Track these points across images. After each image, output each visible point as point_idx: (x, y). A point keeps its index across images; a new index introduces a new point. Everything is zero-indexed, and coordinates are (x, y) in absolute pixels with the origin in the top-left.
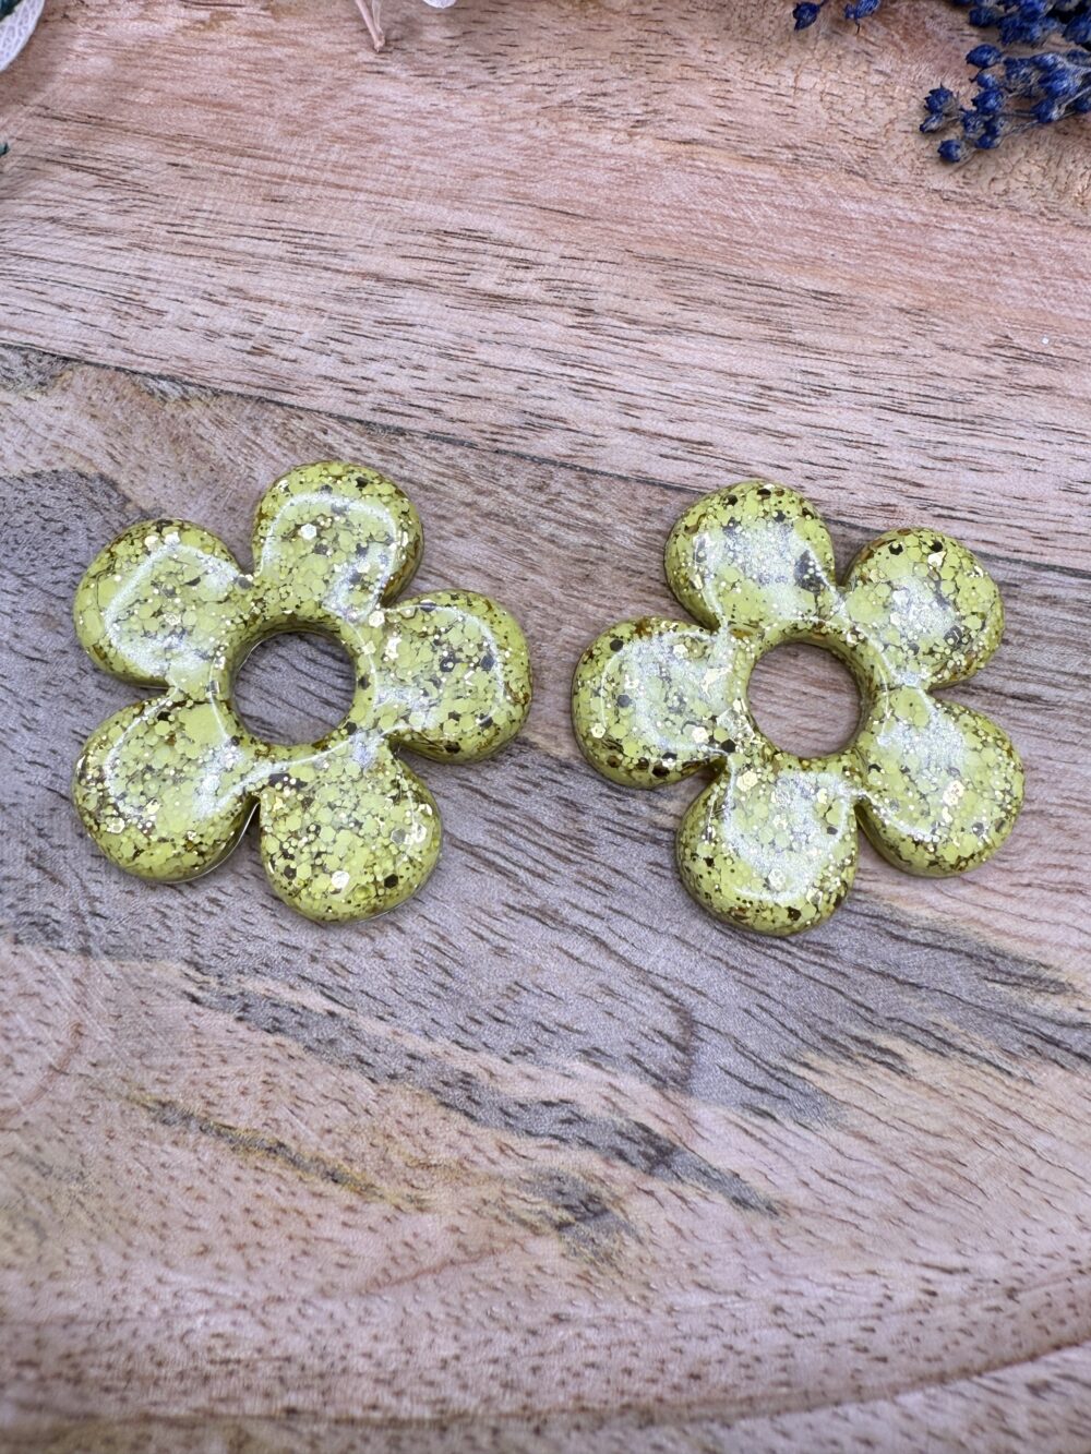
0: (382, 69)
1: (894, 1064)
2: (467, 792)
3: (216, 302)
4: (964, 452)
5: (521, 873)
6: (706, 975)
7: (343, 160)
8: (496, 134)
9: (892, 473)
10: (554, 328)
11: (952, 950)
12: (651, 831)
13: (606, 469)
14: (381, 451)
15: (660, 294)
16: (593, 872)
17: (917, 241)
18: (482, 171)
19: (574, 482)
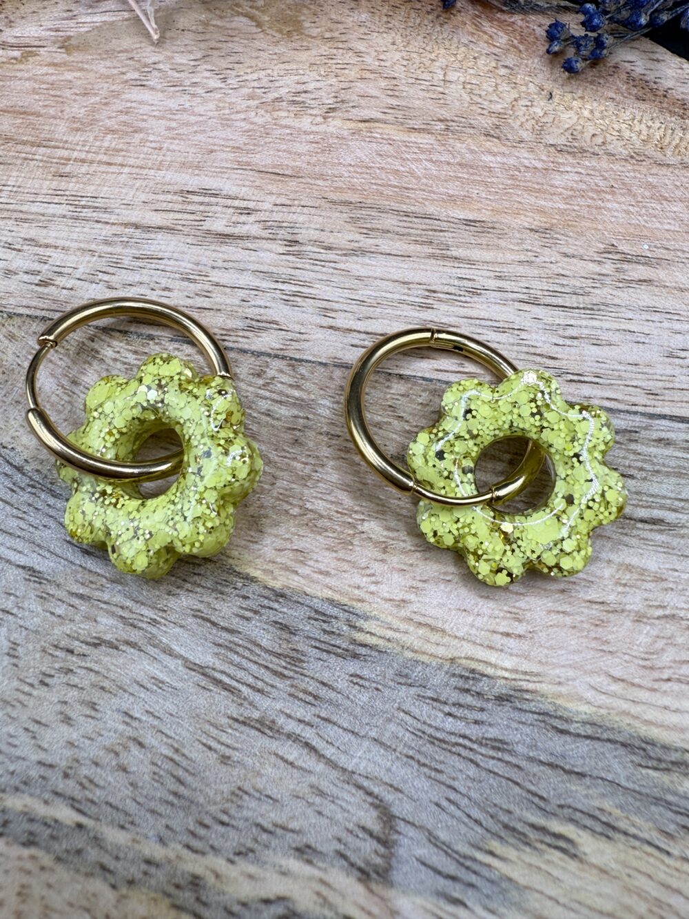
0: (144, 83)
1: (567, 848)
2: (199, 621)
3: (14, 249)
4: (586, 331)
5: (244, 689)
6: (403, 773)
7: (113, 145)
8: (226, 123)
9: (533, 350)
10: (270, 255)
11: (609, 740)
12: (351, 647)
13: (310, 358)
14: (136, 352)
15: (348, 227)
16: (303, 685)
17: (540, 181)
18: (216, 148)
19: (286, 369)
